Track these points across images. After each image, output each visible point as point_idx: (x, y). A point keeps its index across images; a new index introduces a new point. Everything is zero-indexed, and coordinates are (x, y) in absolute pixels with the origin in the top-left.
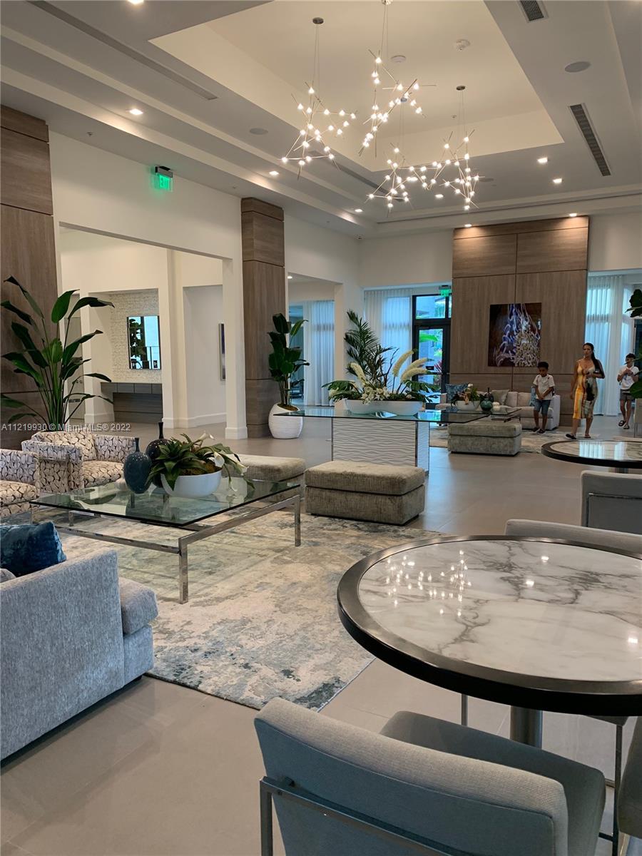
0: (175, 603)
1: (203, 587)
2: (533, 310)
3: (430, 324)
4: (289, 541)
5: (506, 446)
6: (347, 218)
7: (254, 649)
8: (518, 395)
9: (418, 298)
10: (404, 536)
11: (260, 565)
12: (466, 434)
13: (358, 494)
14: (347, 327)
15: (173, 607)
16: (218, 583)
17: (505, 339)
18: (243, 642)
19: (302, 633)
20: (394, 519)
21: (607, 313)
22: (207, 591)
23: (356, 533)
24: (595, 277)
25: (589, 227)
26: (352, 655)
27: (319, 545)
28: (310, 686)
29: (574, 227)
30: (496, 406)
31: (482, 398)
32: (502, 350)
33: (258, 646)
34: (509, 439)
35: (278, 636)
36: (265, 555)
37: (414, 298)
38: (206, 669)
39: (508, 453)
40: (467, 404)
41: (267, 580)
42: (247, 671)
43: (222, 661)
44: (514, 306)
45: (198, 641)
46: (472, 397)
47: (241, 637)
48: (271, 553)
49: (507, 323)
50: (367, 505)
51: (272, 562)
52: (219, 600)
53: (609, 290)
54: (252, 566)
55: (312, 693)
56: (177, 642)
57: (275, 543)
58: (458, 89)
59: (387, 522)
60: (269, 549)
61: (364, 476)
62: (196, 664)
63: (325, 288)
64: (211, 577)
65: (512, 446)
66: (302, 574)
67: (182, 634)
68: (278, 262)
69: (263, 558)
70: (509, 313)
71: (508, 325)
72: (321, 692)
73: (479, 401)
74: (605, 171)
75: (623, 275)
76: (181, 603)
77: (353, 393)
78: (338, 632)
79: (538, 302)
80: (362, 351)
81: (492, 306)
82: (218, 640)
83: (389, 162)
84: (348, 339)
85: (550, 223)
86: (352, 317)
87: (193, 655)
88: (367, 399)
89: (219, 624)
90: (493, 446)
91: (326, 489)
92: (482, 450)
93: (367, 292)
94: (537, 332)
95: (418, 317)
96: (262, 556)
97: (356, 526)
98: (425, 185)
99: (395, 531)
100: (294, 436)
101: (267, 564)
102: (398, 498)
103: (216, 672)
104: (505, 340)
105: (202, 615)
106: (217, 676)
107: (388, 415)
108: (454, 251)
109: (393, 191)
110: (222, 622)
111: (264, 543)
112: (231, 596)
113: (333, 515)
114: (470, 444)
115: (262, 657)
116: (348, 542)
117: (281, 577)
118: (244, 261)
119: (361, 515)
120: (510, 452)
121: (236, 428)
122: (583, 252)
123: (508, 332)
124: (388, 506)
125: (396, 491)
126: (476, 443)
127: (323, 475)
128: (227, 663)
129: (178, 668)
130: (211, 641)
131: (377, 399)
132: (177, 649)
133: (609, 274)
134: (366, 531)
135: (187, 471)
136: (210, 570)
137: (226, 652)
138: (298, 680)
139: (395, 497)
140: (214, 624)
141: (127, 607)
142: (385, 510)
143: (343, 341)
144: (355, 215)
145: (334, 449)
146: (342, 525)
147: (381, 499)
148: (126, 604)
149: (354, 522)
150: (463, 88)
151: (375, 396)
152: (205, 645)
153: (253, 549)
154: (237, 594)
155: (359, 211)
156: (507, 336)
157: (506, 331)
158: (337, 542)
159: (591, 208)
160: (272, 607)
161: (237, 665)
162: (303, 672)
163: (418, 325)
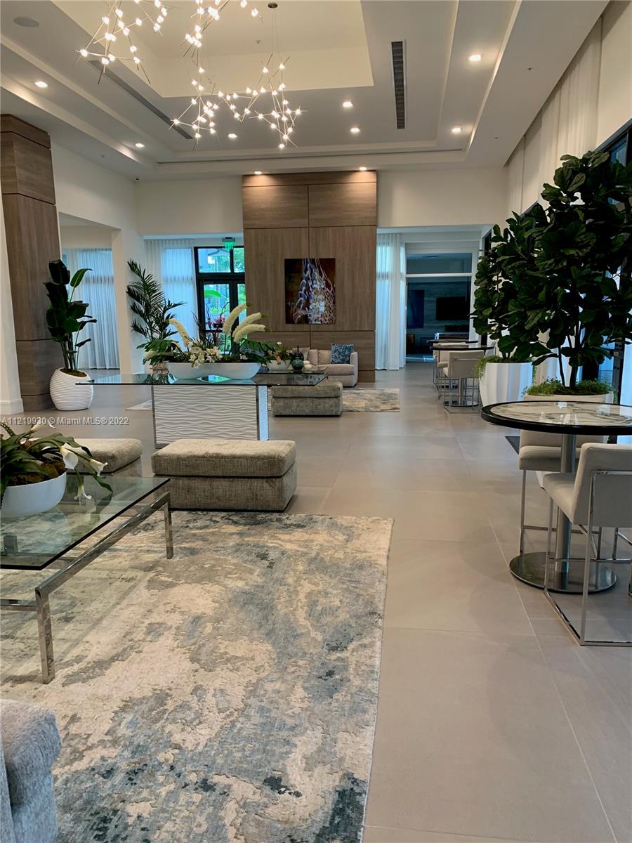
0: (38, 685)
1: (66, 646)
2: (328, 266)
3: (216, 278)
4: (156, 552)
5: (331, 406)
6: (127, 153)
7: (200, 748)
8: (318, 353)
9: (199, 250)
10: (292, 524)
11: (133, 595)
12: (290, 396)
13: (226, 479)
14: (129, 279)
15: (34, 692)
16: (87, 634)
17: (301, 295)
18: (177, 738)
19: (252, 701)
20: (274, 506)
21: (387, 270)
22: (75, 652)
23: (233, 529)
24: (384, 235)
25: (377, 182)
26: (344, 727)
27: (198, 553)
28: (320, 801)
29: (362, 183)
30: (307, 365)
31: (293, 357)
32: (299, 307)
33: (203, 741)
34: (335, 399)
35: (223, 715)
36: (132, 579)
37: (196, 249)
38: (144, 809)
39: (334, 414)
40: (279, 364)
41: (155, 618)
42: (212, 796)
43: (162, 784)
44: (309, 261)
45: (105, 753)
46: (283, 357)
47: (169, 728)
48: (140, 574)
49: (302, 279)
50: (241, 491)
51: (148, 588)
52: (102, 665)
53: (388, 248)
54: (123, 598)
55: (333, 818)
56: (71, 762)
57: (137, 557)
58: (270, 6)
59: (265, 508)
60: (133, 568)
61: (233, 457)
62: (123, 801)
63: (100, 234)
64: (70, 626)
65: (337, 405)
66: (201, 601)
67: (73, 743)
68: (47, 199)
69: (132, 584)
70: (304, 268)
71: (304, 281)
72: (342, 810)
73: (289, 361)
74: (401, 124)
75: (400, 234)
76: (45, 683)
77: (175, 354)
78: (301, 690)
79: (331, 257)
80: (148, 306)
81: (286, 260)
82: (136, 743)
83: (194, 83)
84: (130, 293)
85: (339, 176)
86: (133, 267)
87: (109, 784)
88: (197, 361)
89: (123, 709)
90: (320, 406)
91: (183, 476)
92: (307, 412)
93: (146, 241)
94: (332, 289)
95: (201, 271)
96: (129, 581)
97: (228, 519)
98: (237, 116)
99: (279, 520)
100: (83, 407)
101: (143, 594)
102: (278, 480)
103: (163, 811)
104: (301, 297)
105: (89, 699)
106: (168, 819)
107: (217, 379)
108: (243, 200)
109: (200, 119)
110: (127, 706)
111: (121, 560)
112: (118, 655)
113: (194, 507)
114: (295, 406)
115: (220, 761)
116: (231, 542)
117: (173, 611)
118: (3, 194)
119: (232, 504)
120: (336, 412)
121: (9, 401)
122: (373, 208)
123: (304, 288)
124: (265, 490)
125: (275, 472)
126: (301, 404)
127: (179, 460)
128: (172, 787)
129: (95, 819)
130: (125, 746)
131: (208, 362)
132: (76, 775)
133: (394, 232)
134: (245, 525)
135: (19, 479)
136: (64, 614)
137: (160, 764)
138: (298, 795)
139: (274, 480)
140: (116, 713)
141: (16, 759)
142: (262, 496)
143: (125, 295)
144: (135, 151)
145: (157, 422)
146: (211, 520)
147: (256, 483)
148: (14, 755)
149: (224, 514)
150: (275, 6)
151: (206, 358)
152: (121, 758)
153: (111, 570)
154: (125, 650)
155: (140, 146)
156: (303, 292)
157: (302, 288)
158: (218, 545)
159: (380, 162)
160: (187, 665)
161: (191, 787)
162: (295, 776)
163: (203, 279)
